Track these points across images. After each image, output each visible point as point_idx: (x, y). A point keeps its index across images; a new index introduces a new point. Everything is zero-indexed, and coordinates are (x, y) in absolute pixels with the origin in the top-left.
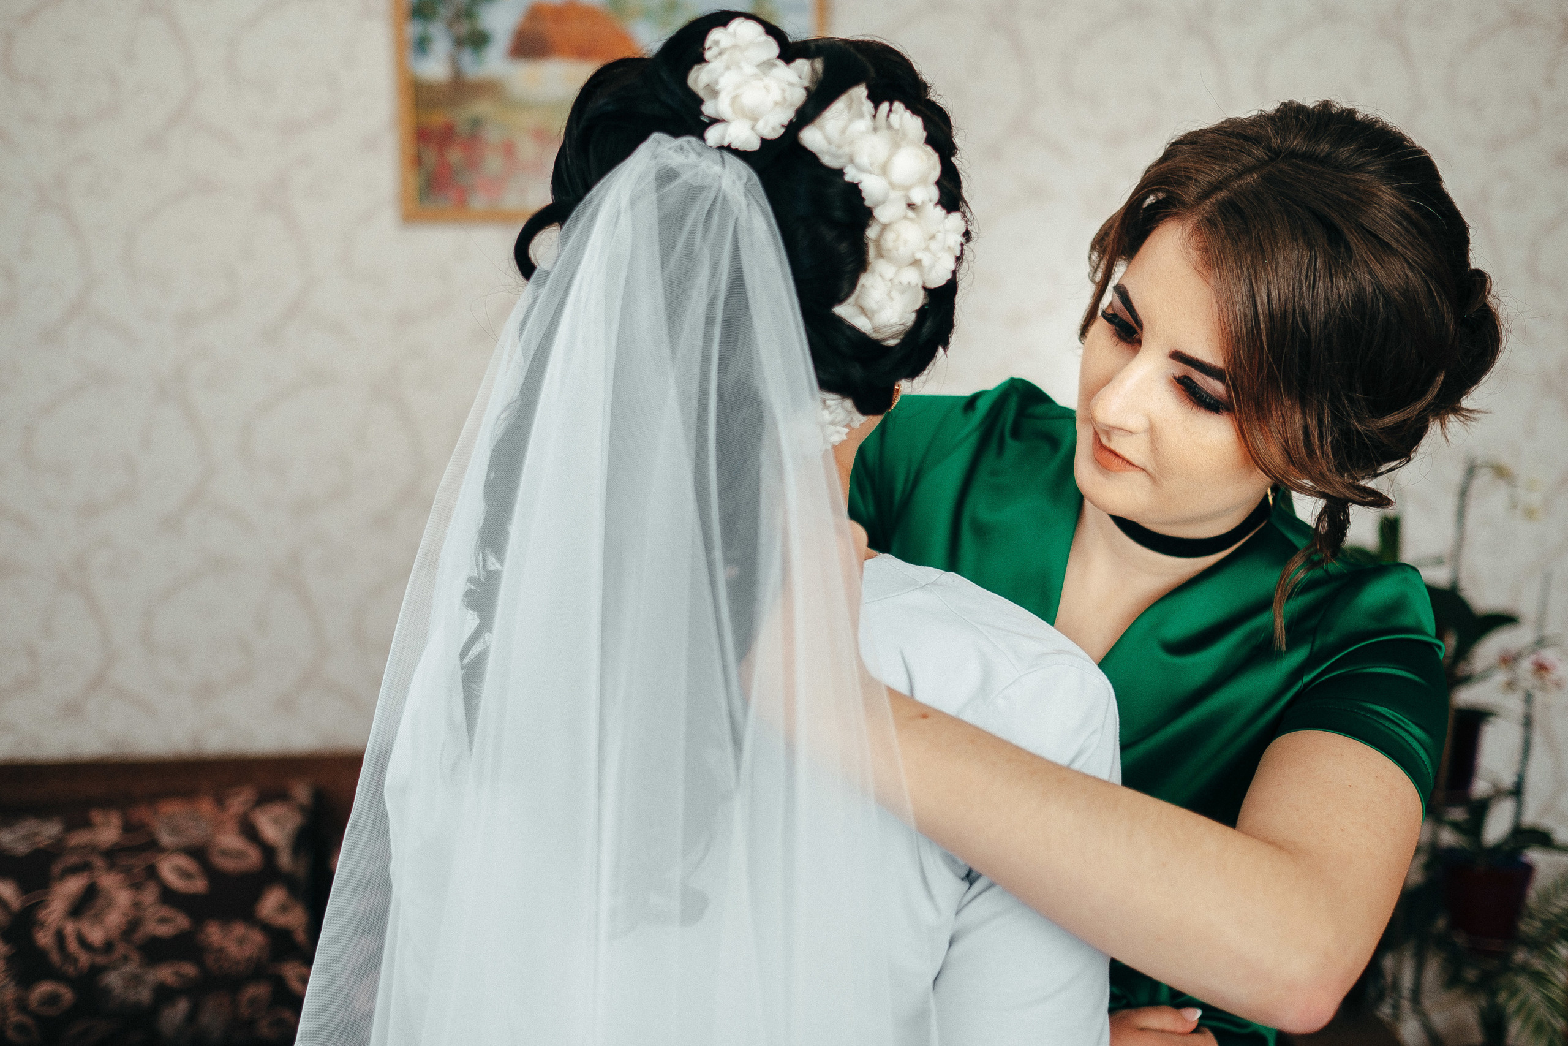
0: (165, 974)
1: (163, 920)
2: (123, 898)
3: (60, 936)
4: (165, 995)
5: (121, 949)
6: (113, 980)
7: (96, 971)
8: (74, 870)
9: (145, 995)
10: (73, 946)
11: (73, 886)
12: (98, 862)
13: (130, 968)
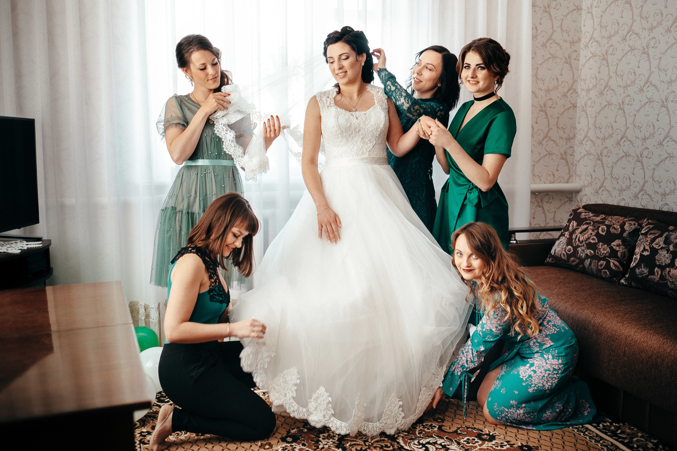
0: (588, 252)
1: (593, 239)
2: (590, 231)
3: (577, 236)
4: (587, 257)
5: (584, 243)
6: (579, 249)
7: (578, 246)
8: (587, 224)
9: (583, 256)
10: (577, 240)
11: (584, 227)
12: (592, 223)
13: (583, 248)
